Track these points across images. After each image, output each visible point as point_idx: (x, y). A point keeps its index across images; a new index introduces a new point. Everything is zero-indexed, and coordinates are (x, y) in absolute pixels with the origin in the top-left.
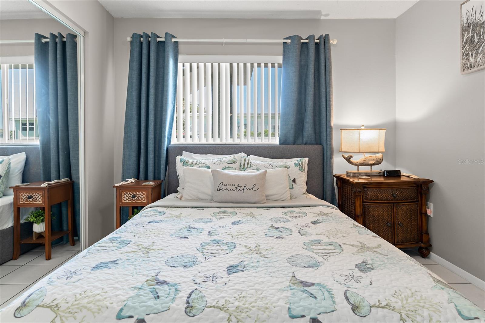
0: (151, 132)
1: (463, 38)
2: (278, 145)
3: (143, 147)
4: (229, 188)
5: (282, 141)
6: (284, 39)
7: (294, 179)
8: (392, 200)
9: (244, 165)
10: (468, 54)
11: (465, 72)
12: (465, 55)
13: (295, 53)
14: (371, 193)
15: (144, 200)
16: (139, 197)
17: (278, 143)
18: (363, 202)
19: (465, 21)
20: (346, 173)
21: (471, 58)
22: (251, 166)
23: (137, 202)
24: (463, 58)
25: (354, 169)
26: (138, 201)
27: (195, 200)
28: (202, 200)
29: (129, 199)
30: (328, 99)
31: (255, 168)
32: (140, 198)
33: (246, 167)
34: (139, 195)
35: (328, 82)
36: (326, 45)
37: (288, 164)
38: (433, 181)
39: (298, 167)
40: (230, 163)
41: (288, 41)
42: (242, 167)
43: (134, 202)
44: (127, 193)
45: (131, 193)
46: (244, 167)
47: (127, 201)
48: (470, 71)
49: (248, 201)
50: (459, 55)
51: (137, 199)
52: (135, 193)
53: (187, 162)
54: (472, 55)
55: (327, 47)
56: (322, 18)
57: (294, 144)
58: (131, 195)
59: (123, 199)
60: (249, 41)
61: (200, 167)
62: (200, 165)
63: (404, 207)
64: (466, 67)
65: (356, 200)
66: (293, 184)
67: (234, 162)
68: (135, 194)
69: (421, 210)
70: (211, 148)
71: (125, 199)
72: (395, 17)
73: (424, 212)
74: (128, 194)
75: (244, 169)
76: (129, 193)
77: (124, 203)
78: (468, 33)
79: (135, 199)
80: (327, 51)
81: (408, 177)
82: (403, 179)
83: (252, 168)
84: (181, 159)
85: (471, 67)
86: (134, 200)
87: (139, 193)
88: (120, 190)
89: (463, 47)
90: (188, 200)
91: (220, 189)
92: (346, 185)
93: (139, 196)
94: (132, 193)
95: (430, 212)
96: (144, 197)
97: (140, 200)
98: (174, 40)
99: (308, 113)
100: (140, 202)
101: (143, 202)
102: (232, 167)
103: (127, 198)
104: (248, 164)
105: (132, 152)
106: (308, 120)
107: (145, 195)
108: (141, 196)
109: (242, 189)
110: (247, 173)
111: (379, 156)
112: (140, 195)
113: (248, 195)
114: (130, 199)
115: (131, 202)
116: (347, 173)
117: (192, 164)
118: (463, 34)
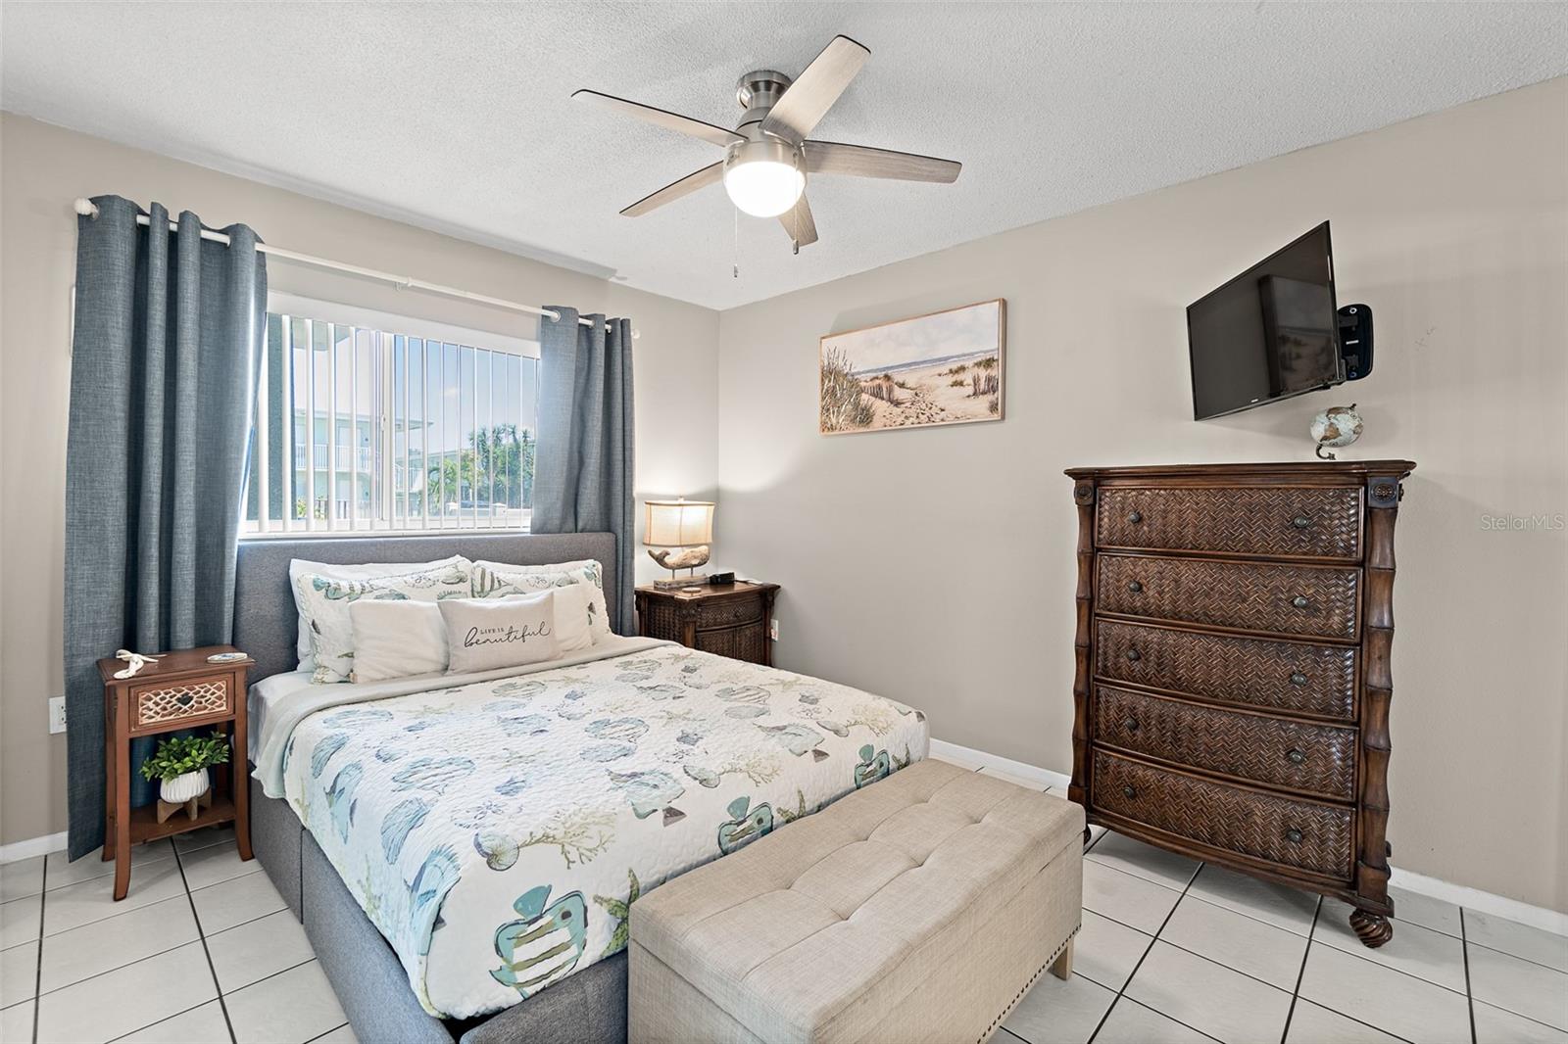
0: (185, 507)
1: (823, 385)
2: (529, 535)
3: (153, 551)
4: (492, 636)
5: (537, 527)
6: (544, 308)
7: (591, 604)
8: (734, 622)
9: (482, 585)
10: (828, 410)
11: (825, 433)
12: (825, 410)
13: (570, 343)
14: (708, 616)
15: (221, 705)
16: (203, 700)
17: (529, 530)
18: (696, 632)
19: (826, 363)
20: (653, 584)
21: (832, 416)
22: (500, 584)
23: (195, 713)
24: (822, 414)
25: (666, 576)
26: (197, 710)
27: (394, 678)
28: (413, 675)
29: (165, 712)
30: (628, 446)
31: (510, 589)
32: (207, 701)
33: (487, 587)
34: (202, 693)
35: (627, 411)
36: (626, 340)
37: (574, 574)
38: (779, 587)
39: (593, 581)
40: (452, 583)
41: (555, 315)
42: (478, 588)
43: (182, 716)
44: (156, 695)
45: (173, 693)
46: (482, 589)
47: (158, 718)
48: (830, 433)
49: (534, 659)
50: (819, 409)
51: (196, 705)
52: (186, 691)
53: (336, 589)
54: (834, 412)
55: (626, 345)
56: (613, 280)
57: (559, 532)
58: (171, 697)
59: (143, 715)
60: (470, 295)
61: (377, 598)
62: (377, 593)
63: (748, 632)
64: (827, 427)
65: (687, 630)
66: (591, 614)
67: (461, 580)
68: (187, 694)
69: (765, 631)
70: (373, 548)
71: (151, 713)
72: (720, 309)
73: (768, 635)
74: (162, 695)
75: (482, 593)
76: (166, 694)
77: (146, 727)
78: (829, 381)
79: (186, 707)
80: (626, 352)
81: (745, 582)
82: (738, 588)
83: (504, 590)
84: (314, 581)
85: (832, 428)
86: (186, 711)
87: (202, 688)
88: (132, 690)
89: (823, 398)
90: (374, 681)
91: (474, 641)
92: (660, 605)
93: (202, 697)
94: (175, 691)
95: (775, 634)
96: (220, 698)
97: (206, 708)
98: (258, 247)
99: (591, 469)
100: (206, 711)
101: (218, 709)
102: (460, 592)
103: (158, 709)
104: (493, 581)
105: (108, 569)
106: (589, 483)
107: (224, 689)
108: (208, 694)
109: (519, 635)
110: (492, 603)
111: (704, 549)
112: (206, 692)
113: (534, 647)
114: (169, 710)
115: (172, 717)
116: (656, 583)
117: (352, 595)
118: (822, 380)
